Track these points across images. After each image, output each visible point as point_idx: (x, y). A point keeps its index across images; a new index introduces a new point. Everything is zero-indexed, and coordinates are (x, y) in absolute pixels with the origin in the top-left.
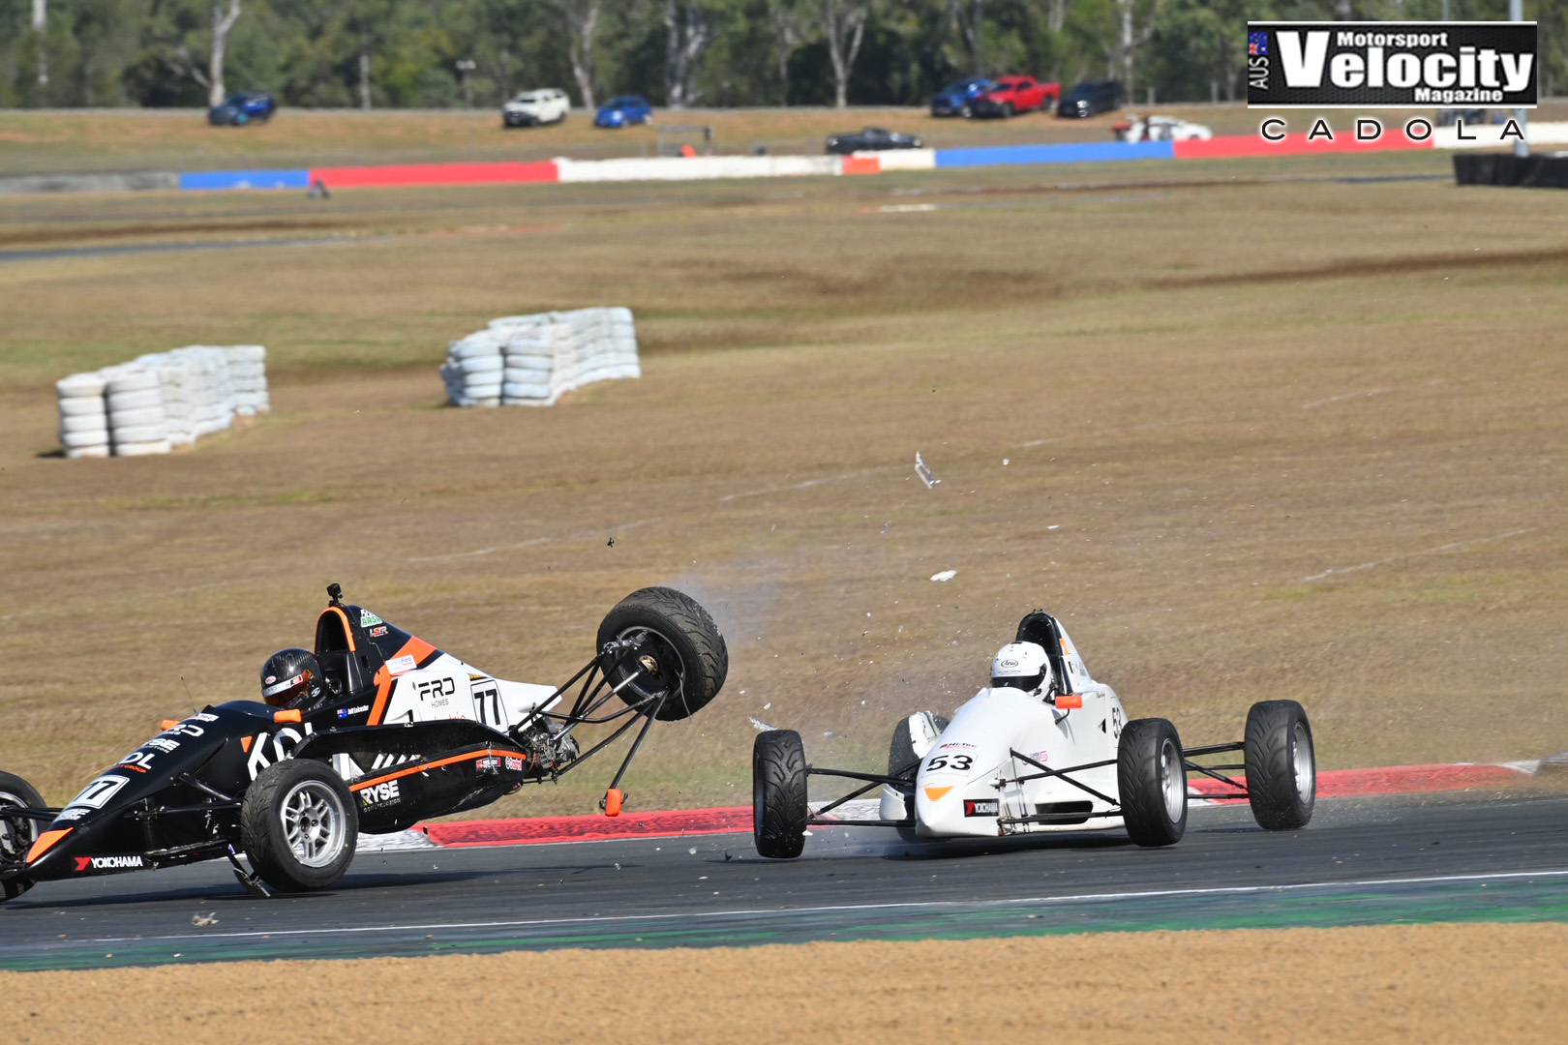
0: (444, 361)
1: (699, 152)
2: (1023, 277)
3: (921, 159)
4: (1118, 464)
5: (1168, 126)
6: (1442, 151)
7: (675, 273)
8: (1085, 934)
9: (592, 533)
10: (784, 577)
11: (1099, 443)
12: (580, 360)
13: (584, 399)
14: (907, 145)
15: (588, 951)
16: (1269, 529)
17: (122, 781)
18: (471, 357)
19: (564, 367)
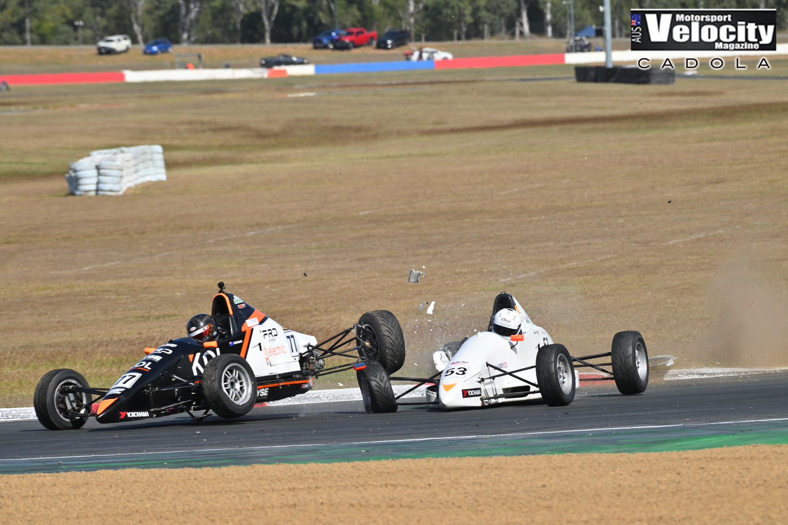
0: (68, 172)
1: (196, 67)
2: (359, 129)
3: (308, 70)
4: (407, 223)
5: (432, 53)
6: (569, 65)
7: (185, 127)
8: (390, 460)
9: (142, 259)
10: (239, 281)
11: (397, 213)
12: (136, 172)
13: (139, 192)
14: (301, 63)
15: (140, 469)
16: (483, 255)
17: (138, 375)
18: (81, 170)
19: (128, 175)
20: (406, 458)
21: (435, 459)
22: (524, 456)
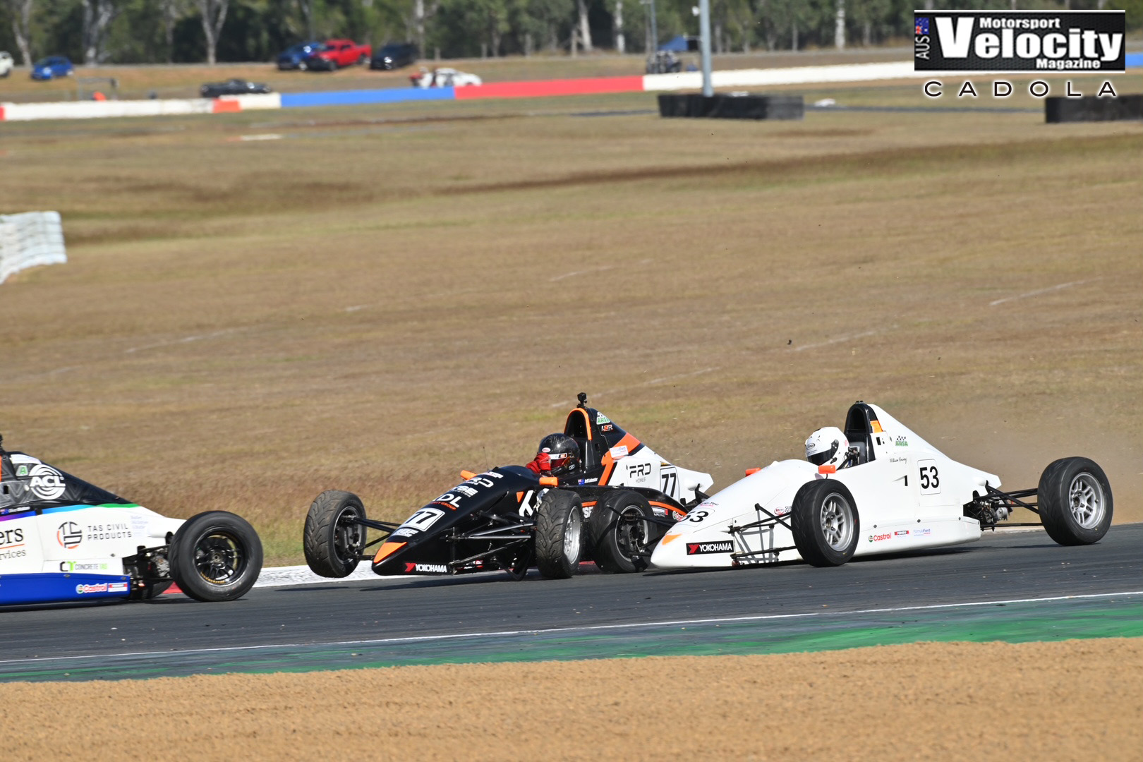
1: (108, 97)
2: (344, 187)
3: (271, 101)
4: (415, 323)
5: (450, 76)
6: (650, 93)
7: (92, 186)
9: (31, 377)
10: (172, 408)
11: (401, 308)
12: (22, 250)
13: (26, 279)
14: (260, 91)
15: (29, 683)
16: (526, 369)
17: (440, 513)
19: (10, 255)
20: (415, 663)
21: (458, 665)
22: (587, 661)
